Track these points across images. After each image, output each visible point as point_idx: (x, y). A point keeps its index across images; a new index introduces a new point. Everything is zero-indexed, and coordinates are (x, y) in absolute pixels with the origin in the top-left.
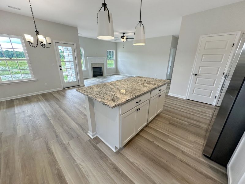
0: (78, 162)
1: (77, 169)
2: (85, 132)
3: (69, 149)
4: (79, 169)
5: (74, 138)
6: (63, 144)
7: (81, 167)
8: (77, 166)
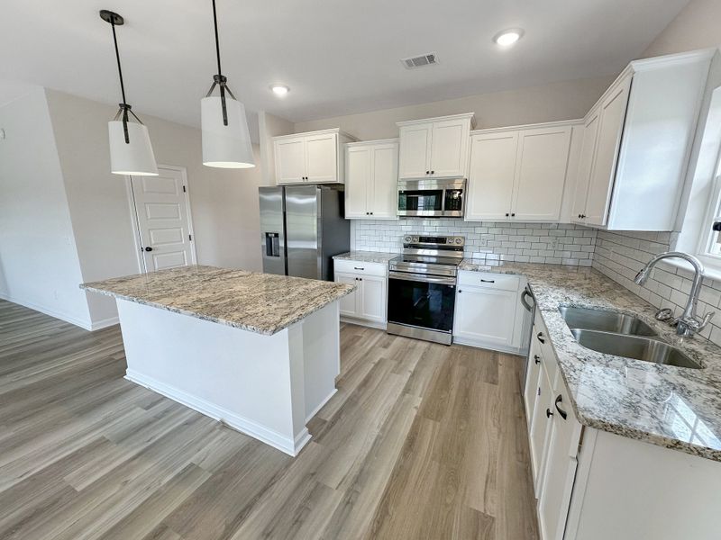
0: (376, 432)
1: (388, 427)
2: (287, 467)
3: (357, 469)
4: (386, 423)
5: (318, 484)
6: (347, 499)
7: (382, 423)
8: (383, 430)
